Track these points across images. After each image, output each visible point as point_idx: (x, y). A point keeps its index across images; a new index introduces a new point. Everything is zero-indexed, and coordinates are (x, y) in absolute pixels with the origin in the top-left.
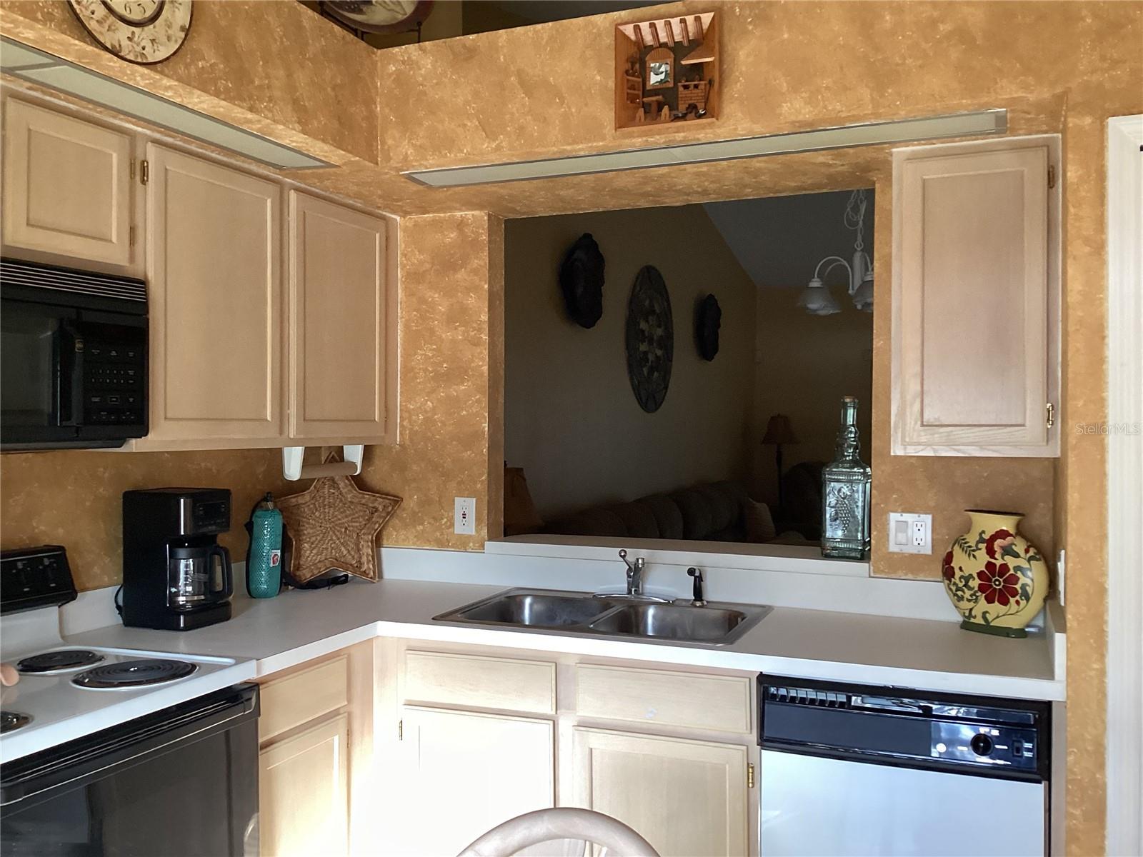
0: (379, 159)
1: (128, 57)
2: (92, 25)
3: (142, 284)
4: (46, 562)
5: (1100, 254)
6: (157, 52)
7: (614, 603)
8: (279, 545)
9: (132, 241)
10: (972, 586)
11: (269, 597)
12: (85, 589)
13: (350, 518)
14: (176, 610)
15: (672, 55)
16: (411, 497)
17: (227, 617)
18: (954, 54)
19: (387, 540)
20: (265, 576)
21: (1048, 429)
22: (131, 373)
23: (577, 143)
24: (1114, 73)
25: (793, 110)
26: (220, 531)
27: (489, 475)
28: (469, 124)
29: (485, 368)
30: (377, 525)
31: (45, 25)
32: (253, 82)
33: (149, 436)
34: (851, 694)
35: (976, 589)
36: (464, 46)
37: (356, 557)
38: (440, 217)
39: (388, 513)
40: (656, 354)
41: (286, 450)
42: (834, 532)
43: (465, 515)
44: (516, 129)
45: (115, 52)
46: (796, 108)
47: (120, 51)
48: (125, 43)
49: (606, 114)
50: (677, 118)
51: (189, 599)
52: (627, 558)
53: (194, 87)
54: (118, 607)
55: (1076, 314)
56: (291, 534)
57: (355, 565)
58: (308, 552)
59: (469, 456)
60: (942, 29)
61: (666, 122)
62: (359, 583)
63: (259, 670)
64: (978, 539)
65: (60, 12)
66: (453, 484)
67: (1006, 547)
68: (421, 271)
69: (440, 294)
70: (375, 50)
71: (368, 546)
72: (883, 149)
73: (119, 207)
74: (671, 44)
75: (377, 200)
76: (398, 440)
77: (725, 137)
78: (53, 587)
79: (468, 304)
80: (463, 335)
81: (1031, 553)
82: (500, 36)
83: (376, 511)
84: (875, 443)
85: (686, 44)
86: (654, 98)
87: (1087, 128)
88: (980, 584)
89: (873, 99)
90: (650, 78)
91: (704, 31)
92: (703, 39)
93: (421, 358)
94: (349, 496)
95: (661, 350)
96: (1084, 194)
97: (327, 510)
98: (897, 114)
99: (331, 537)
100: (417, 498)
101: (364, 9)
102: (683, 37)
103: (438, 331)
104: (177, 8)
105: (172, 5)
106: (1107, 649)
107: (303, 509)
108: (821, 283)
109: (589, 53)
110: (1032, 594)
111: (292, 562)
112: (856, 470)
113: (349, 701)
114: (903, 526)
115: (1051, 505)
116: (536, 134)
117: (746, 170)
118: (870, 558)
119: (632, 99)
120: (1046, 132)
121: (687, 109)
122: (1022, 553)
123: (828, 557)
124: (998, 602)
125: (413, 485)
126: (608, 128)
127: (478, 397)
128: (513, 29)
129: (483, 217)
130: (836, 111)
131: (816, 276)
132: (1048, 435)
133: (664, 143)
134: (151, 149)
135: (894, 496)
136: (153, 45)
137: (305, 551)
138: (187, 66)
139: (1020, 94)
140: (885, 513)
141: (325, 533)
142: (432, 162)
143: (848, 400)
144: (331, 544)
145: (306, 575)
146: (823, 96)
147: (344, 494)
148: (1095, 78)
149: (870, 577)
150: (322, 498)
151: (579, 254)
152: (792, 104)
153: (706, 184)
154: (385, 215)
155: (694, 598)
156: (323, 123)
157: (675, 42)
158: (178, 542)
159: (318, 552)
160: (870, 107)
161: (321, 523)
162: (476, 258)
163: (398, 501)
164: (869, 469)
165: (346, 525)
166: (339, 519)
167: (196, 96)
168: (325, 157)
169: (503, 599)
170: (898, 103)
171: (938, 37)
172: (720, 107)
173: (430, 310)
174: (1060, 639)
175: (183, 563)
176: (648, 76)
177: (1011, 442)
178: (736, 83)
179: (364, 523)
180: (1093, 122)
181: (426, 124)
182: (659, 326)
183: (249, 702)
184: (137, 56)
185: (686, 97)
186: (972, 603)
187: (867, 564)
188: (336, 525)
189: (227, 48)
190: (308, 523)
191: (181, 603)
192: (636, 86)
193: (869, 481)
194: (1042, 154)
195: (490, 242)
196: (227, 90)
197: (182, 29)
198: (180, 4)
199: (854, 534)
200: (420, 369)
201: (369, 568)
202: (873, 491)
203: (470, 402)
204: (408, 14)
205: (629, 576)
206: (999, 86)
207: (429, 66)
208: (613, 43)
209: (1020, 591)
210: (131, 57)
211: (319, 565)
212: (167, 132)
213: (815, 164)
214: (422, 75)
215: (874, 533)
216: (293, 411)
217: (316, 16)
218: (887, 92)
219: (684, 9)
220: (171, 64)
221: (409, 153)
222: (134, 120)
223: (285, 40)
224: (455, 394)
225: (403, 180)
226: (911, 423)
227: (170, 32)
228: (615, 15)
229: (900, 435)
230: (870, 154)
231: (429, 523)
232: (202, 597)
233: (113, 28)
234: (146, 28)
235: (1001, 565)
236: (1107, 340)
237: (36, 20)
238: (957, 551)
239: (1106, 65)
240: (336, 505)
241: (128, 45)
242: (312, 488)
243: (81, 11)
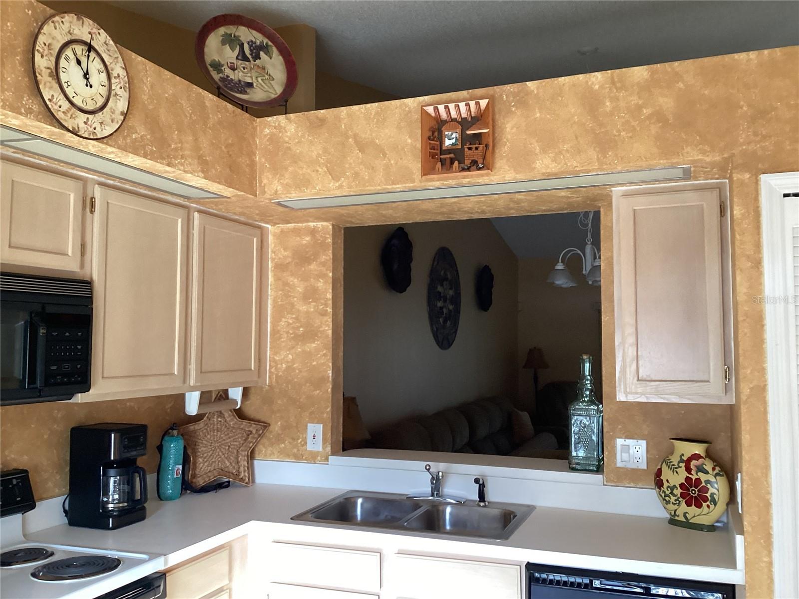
0: (258, 193)
1: (84, 135)
2: (60, 115)
3: (88, 284)
4: (15, 482)
5: (758, 268)
6: (104, 130)
7: (422, 504)
8: (181, 461)
9: (83, 253)
10: (676, 494)
11: (173, 500)
12: (42, 499)
13: (232, 439)
14: (107, 514)
15: (460, 127)
16: (276, 423)
17: (142, 518)
18: (654, 129)
19: (259, 454)
20: (171, 485)
21: (726, 384)
22: (79, 347)
23: (395, 184)
24: (764, 144)
25: (543, 165)
26: (139, 455)
27: (332, 407)
28: (320, 170)
29: (330, 332)
30: (251, 444)
31: (26, 116)
32: (170, 146)
33: (90, 391)
34: (591, 578)
35: (679, 496)
36: (317, 117)
37: (236, 467)
38: (299, 226)
39: (260, 435)
40: (449, 309)
41: (188, 395)
42: (578, 453)
43: (315, 436)
44: (353, 174)
45: (75, 133)
46: (545, 164)
47: (79, 131)
48: (82, 125)
49: (416, 166)
50: (463, 170)
51: (117, 505)
52: (431, 470)
53: (130, 152)
54: (65, 511)
55: (743, 308)
56: (189, 452)
57: (235, 474)
58: (202, 465)
59: (318, 394)
60: (645, 112)
61: (456, 172)
62: (236, 487)
63: (166, 563)
64: (679, 460)
65: (37, 107)
66: (307, 414)
67: (699, 466)
68: (285, 263)
69: (298, 279)
70: (256, 119)
71: (245, 460)
72: (607, 188)
73: (74, 231)
74: (459, 120)
75: (255, 216)
76: (268, 382)
77: (497, 181)
78: (19, 500)
79: (318, 287)
80: (314, 308)
81: (717, 471)
82: (342, 111)
83: (251, 434)
84: (605, 388)
85: (469, 119)
86: (448, 156)
87: (747, 181)
88: (681, 493)
89: (598, 159)
90: (445, 142)
91: (482, 111)
92: (481, 117)
93: (285, 324)
94: (232, 423)
95: (452, 305)
96: (746, 226)
97: (215, 434)
98: (616, 168)
99: (218, 453)
100: (281, 424)
101: (248, 91)
102: (468, 115)
103: (296, 305)
104: (118, 99)
105: (115, 98)
106: (773, 547)
107: (198, 434)
108: (564, 266)
109: (403, 124)
110: (718, 501)
111: (190, 472)
112: (592, 407)
113: (230, 580)
114: (626, 448)
115: (729, 434)
116: (367, 178)
117: (511, 200)
118: (603, 471)
119: (433, 156)
120: (717, 179)
121: (471, 163)
122: (710, 471)
123: (574, 470)
124: (695, 505)
125: (278, 415)
126: (417, 174)
127: (324, 352)
128: (351, 107)
129: (328, 226)
130: (574, 166)
131: (560, 261)
132: (727, 389)
133: (455, 184)
134: (97, 189)
135: (619, 427)
136: (101, 126)
137: (200, 464)
138: (125, 138)
139: (700, 157)
140: (613, 439)
141: (214, 450)
142: (294, 195)
143: (585, 357)
144: (218, 459)
145: (200, 482)
146: (564, 156)
147: (228, 422)
148: (751, 147)
149: (604, 485)
150: (212, 425)
151: (395, 241)
152: (542, 161)
153: (484, 207)
154: (260, 225)
155: (479, 499)
156: (219, 170)
157: (461, 118)
158: (109, 465)
159: (209, 464)
160: (596, 164)
161: (212, 443)
162: (324, 255)
163: (266, 427)
164: (601, 406)
165: (229, 444)
166: (224, 440)
167: (130, 157)
168: (220, 192)
169: (342, 500)
170: (616, 162)
171: (643, 117)
172: (493, 163)
173: (291, 290)
174: (739, 540)
175: (112, 480)
176: (443, 141)
177: (700, 393)
178: (505, 146)
179: (242, 442)
180: (750, 177)
181: (290, 169)
182: (451, 289)
183: (158, 588)
184: (90, 134)
185: (470, 155)
186: (676, 506)
187: (602, 476)
188: (222, 444)
189: (153, 123)
190: (202, 443)
191: (110, 509)
192: (436, 148)
193: (602, 415)
194: (716, 193)
195: (334, 243)
196: (152, 152)
197: (122, 113)
198: (121, 97)
199: (592, 452)
200: (284, 331)
201: (245, 476)
202: (605, 423)
203: (319, 356)
204: (278, 94)
205: (432, 483)
206: (686, 151)
207: (293, 130)
208: (420, 117)
209: (709, 498)
210: (86, 135)
211: (209, 474)
212: (109, 177)
213: (560, 196)
214: (287, 136)
215: (606, 453)
216: (193, 367)
217: (215, 98)
218: (608, 154)
219: (468, 96)
220: (114, 138)
221: (278, 188)
222: (86, 171)
223: (193, 116)
224: (309, 350)
225: (274, 205)
226: (630, 378)
227: (113, 116)
228: (421, 98)
229: (622, 387)
230: (597, 191)
231: (289, 442)
232: (126, 504)
233: (74, 116)
234: (96, 115)
235: (696, 479)
236: (765, 328)
237: (21, 114)
238: (665, 469)
239: (758, 139)
240: (222, 429)
241: (84, 127)
242: (205, 418)
243: (52, 106)
